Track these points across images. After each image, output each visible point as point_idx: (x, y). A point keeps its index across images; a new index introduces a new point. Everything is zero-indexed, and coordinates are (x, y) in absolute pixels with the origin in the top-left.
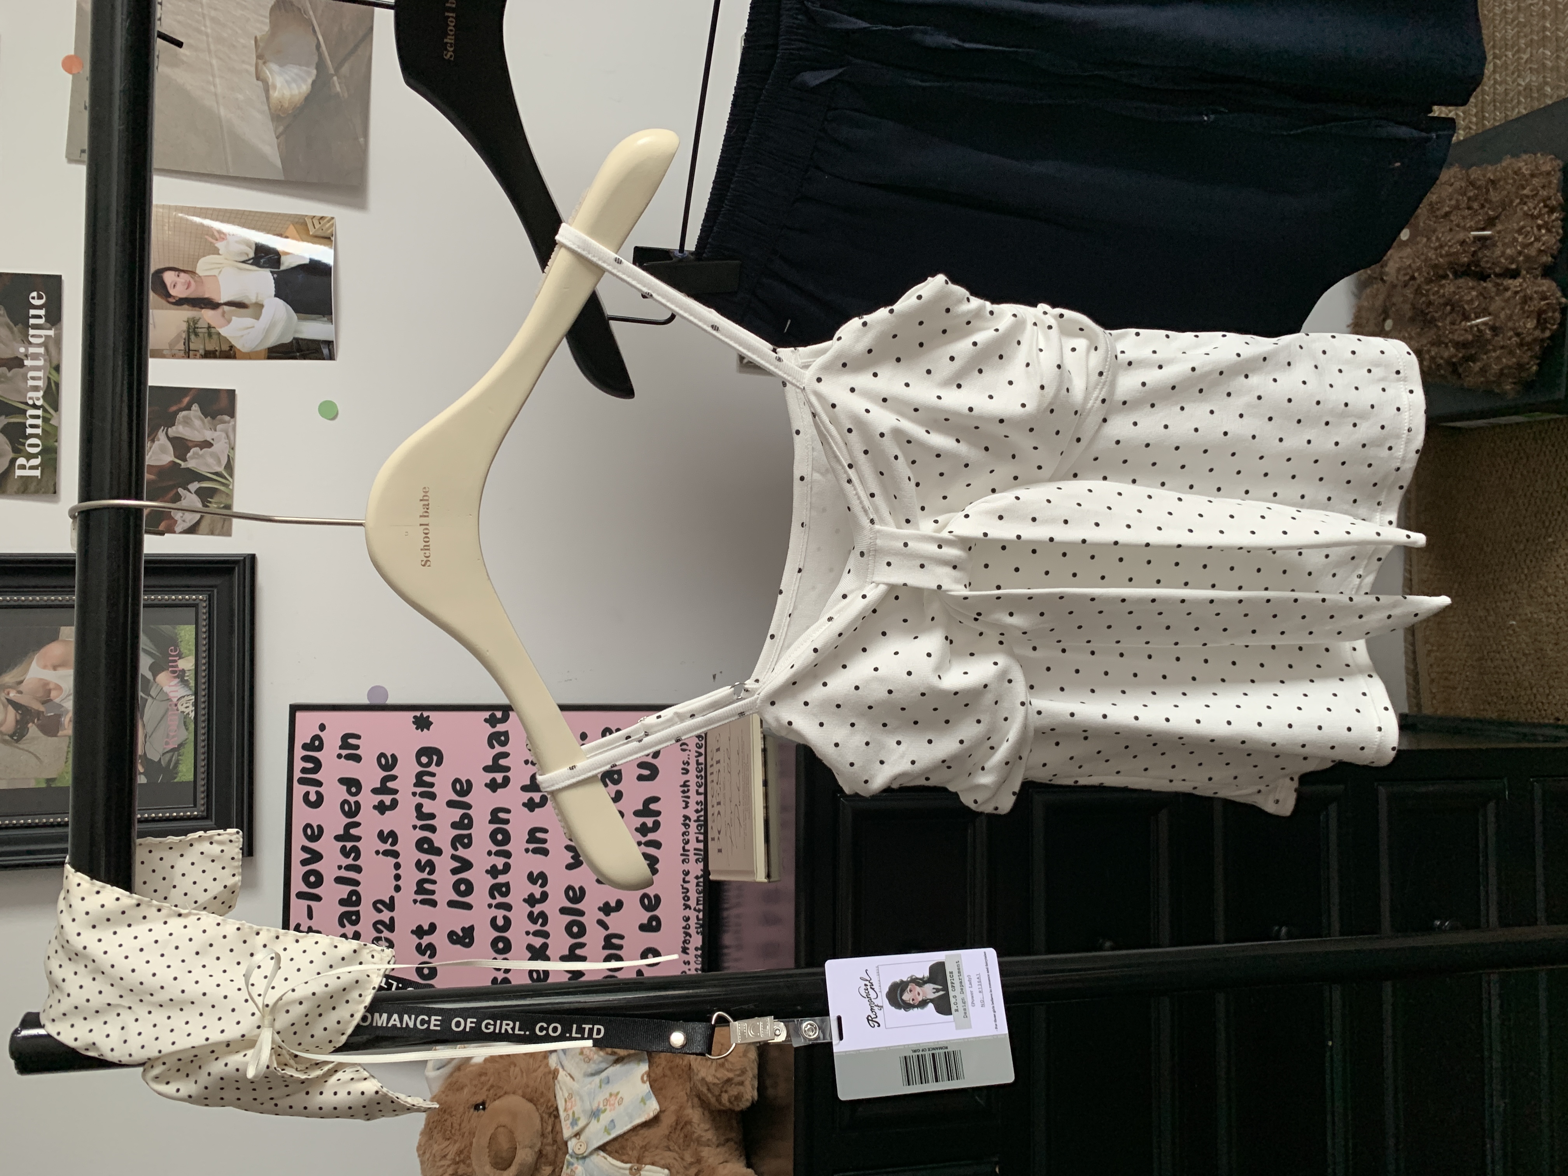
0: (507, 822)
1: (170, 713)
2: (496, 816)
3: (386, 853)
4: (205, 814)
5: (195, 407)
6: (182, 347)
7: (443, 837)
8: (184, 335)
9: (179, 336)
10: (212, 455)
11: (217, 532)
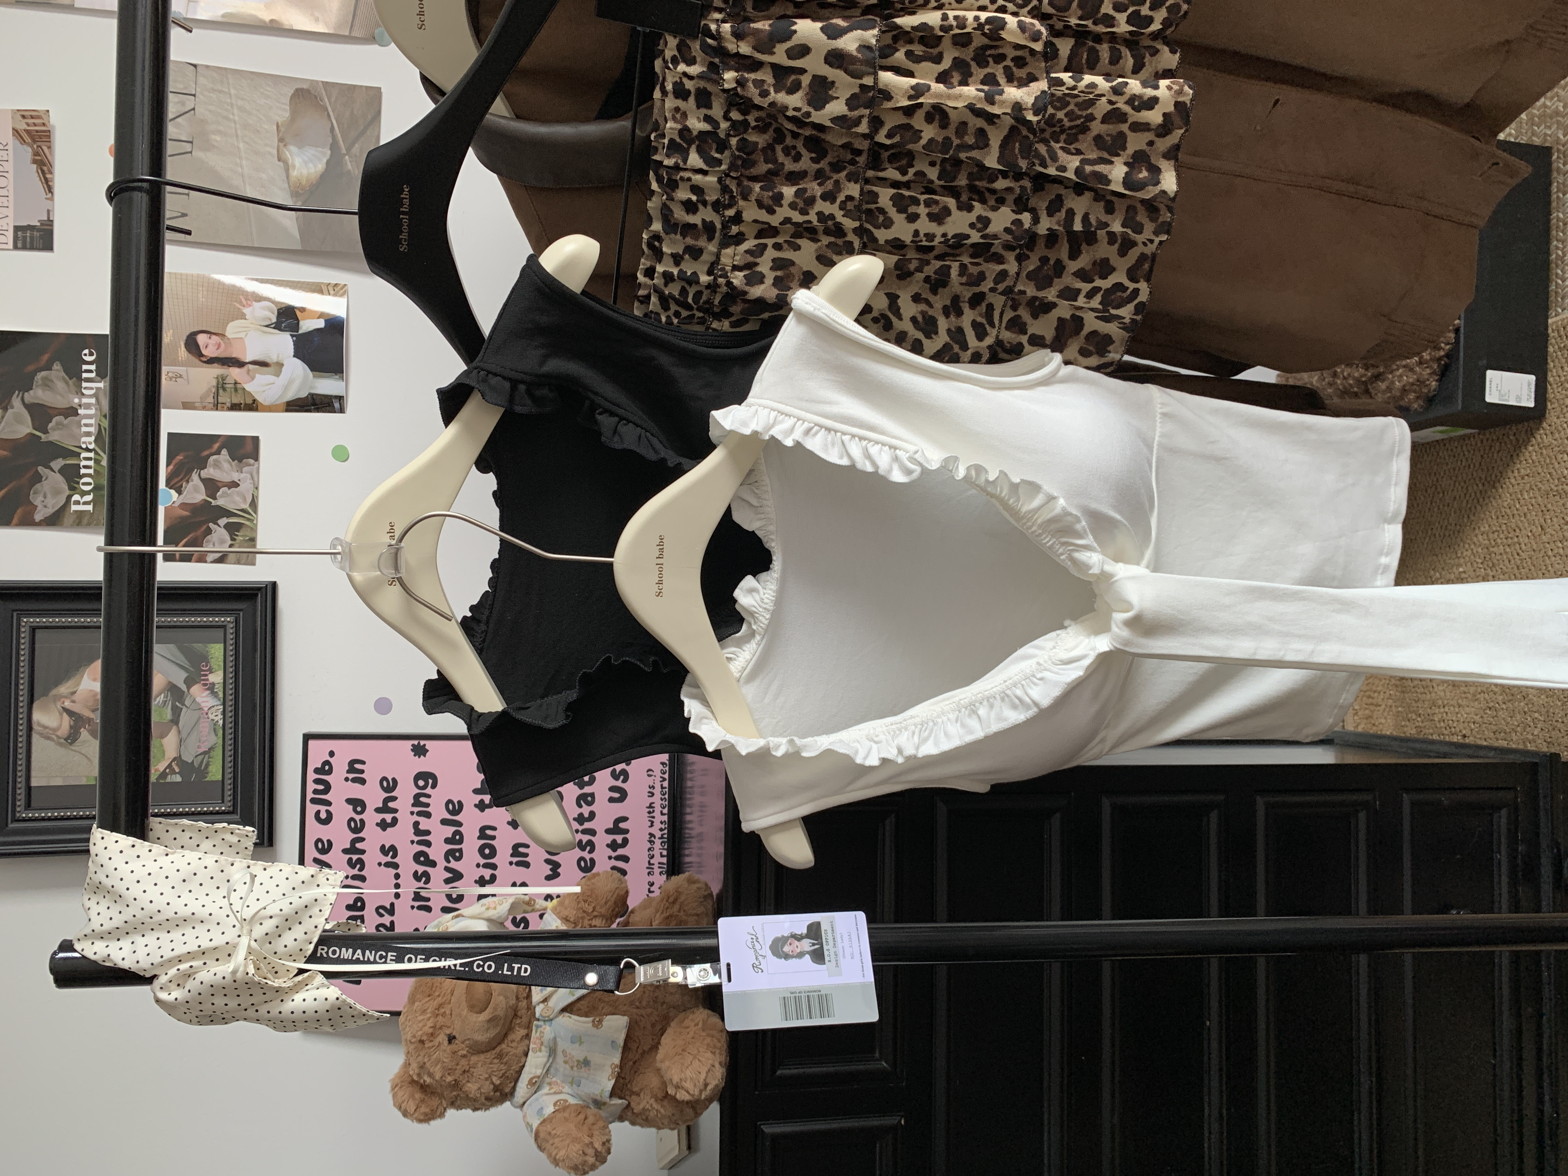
0: (494, 838)
1: (202, 720)
2: (484, 832)
3: (388, 865)
4: (231, 809)
5: (224, 452)
6: (212, 400)
7: (437, 852)
8: (214, 390)
9: (209, 390)
10: (238, 494)
11: (243, 562)
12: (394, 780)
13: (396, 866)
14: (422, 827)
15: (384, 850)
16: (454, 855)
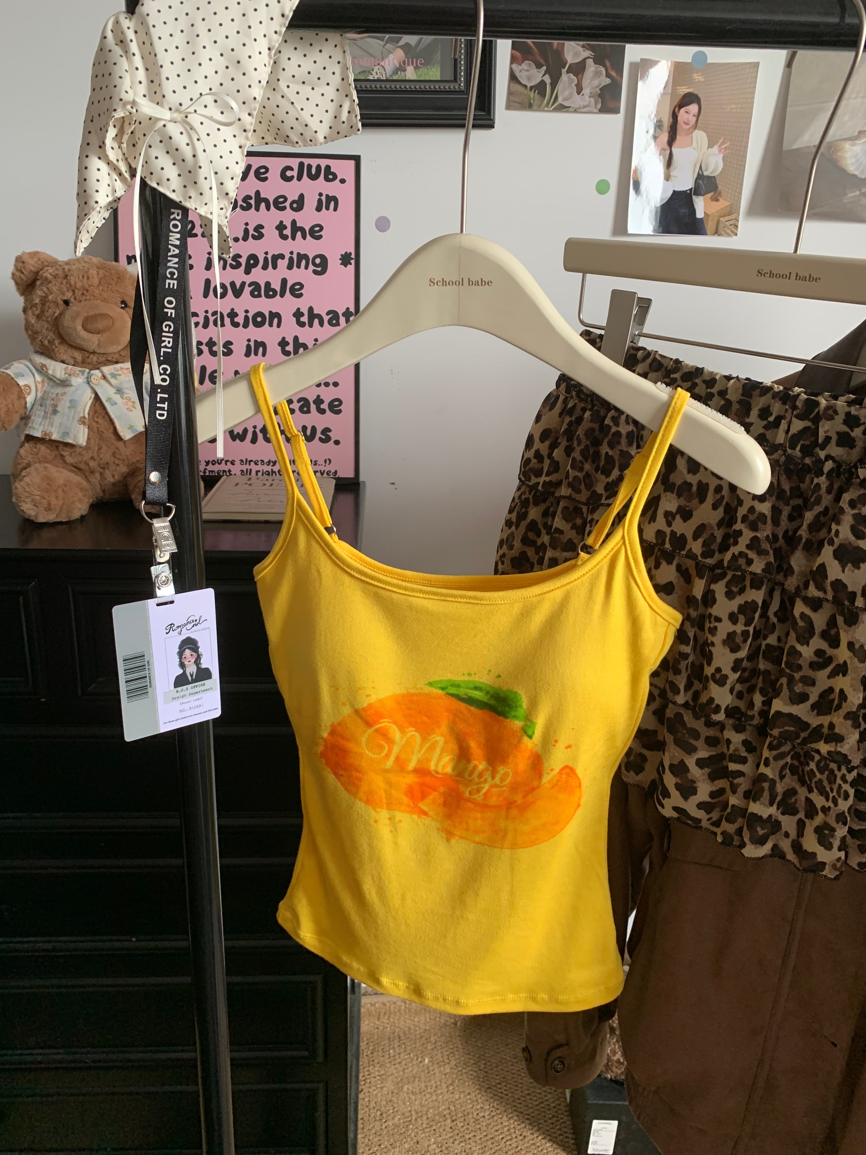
0: (271, 325)
1: (373, 60)
2: (275, 317)
3: (246, 231)
5: (608, 81)
7: (258, 275)
10: (571, 95)
11: (511, 98)
12: (320, 237)
13: (245, 239)
14: (280, 261)
15: (259, 228)
16: (256, 290)
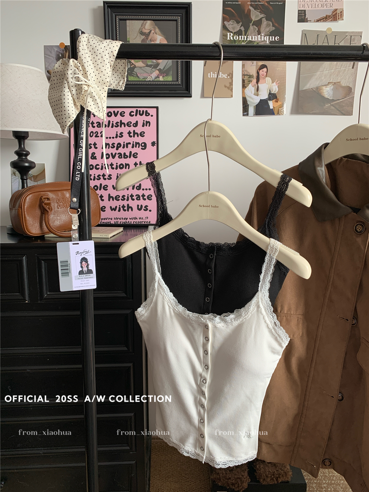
0: (126, 168)
2: (127, 165)
3: (117, 135)
7: (121, 150)
